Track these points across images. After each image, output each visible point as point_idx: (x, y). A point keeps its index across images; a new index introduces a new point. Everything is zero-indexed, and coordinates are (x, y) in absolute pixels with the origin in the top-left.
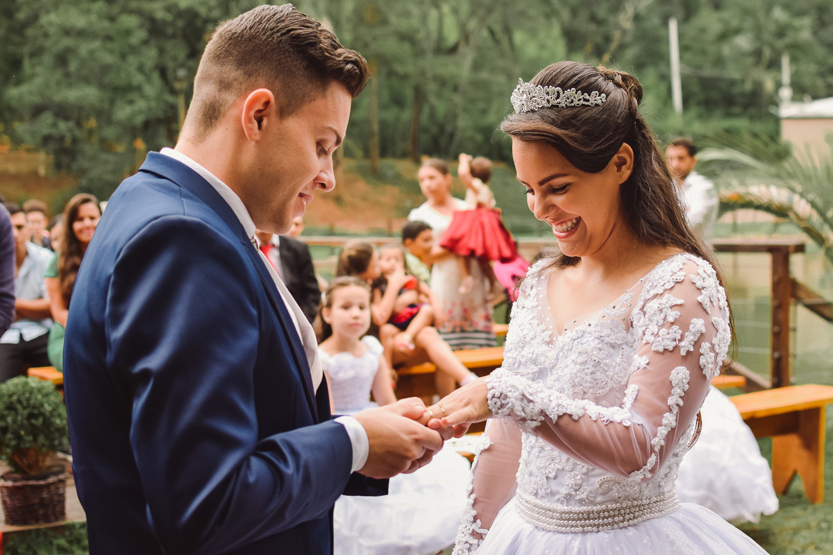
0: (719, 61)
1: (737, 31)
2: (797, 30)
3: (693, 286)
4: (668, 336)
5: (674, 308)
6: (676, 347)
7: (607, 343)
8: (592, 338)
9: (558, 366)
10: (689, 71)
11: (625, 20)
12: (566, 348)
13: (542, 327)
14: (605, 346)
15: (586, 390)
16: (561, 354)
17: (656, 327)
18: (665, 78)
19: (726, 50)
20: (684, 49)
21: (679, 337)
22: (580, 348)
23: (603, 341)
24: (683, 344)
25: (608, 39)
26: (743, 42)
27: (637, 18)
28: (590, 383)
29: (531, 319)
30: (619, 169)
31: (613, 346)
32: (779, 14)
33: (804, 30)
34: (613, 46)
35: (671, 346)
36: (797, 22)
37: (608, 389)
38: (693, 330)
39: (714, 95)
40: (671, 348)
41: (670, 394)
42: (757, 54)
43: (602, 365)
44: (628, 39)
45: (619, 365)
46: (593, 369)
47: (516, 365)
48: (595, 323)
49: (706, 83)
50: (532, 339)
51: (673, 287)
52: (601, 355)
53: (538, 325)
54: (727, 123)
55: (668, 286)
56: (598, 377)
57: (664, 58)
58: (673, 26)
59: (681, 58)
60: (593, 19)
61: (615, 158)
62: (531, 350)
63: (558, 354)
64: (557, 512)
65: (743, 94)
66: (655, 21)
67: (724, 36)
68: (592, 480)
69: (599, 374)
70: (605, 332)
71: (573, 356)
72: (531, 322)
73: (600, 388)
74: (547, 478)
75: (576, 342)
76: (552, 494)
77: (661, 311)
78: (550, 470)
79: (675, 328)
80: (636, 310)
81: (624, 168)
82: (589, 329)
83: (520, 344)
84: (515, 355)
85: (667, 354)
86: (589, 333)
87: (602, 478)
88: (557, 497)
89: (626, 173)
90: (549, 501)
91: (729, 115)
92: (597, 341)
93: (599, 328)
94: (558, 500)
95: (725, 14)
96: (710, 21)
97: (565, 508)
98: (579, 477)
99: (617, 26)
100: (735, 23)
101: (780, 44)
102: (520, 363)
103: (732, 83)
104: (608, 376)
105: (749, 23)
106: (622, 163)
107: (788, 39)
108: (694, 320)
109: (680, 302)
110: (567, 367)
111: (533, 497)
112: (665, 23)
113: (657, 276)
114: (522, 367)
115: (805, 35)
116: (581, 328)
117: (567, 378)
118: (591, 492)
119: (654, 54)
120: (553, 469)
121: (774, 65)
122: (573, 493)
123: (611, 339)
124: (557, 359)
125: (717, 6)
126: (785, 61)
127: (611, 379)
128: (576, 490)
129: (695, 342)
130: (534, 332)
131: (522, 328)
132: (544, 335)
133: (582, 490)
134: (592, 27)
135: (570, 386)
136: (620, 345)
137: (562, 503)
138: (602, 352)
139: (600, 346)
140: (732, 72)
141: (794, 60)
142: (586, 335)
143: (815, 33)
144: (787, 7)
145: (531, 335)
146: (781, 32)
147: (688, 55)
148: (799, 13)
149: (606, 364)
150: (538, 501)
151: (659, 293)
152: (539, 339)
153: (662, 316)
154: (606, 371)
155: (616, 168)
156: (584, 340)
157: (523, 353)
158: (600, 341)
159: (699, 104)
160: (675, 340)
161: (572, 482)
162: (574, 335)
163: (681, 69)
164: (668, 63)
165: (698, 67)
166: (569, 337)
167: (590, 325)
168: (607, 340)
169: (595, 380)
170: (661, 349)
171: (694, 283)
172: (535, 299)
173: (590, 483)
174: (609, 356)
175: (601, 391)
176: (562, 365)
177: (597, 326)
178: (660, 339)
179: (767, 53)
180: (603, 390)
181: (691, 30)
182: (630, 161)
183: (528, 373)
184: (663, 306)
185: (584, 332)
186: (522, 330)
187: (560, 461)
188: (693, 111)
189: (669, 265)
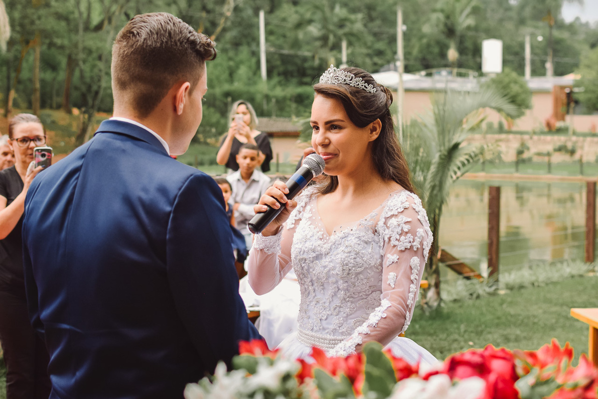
0: (296, 44)
1: (310, 22)
2: (352, 22)
3: (414, 210)
4: (406, 241)
5: (406, 224)
6: (412, 247)
7: (362, 241)
8: (354, 238)
9: (331, 254)
10: (272, 49)
11: (227, 10)
12: (337, 243)
13: (317, 229)
14: (362, 242)
15: (350, 268)
16: (334, 246)
17: (397, 235)
18: (255, 54)
19: (301, 35)
20: (269, 33)
21: (412, 240)
22: (347, 243)
23: (360, 239)
24: (415, 244)
25: (214, 24)
26: (314, 30)
27: (236, 9)
28: (353, 264)
29: (310, 225)
30: (372, 132)
31: (366, 243)
32: (340, 11)
33: (358, 23)
34: (219, 29)
35: (408, 245)
36: (353, 17)
37: (363, 268)
38: (419, 235)
39: (290, 68)
40: (409, 247)
41: (412, 273)
42: (324, 39)
43: (360, 254)
44: (229, 24)
45: (370, 254)
46: (355, 256)
47: (302, 253)
48: (356, 228)
49: (285, 59)
50: (311, 237)
51: (403, 211)
52: (360, 248)
53: (314, 228)
54: (300, 90)
55: (400, 210)
56: (358, 261)
57: (256, 40)
58: (262, 15)
59: (267, 40)
60: (204, 8)
61: (371, 125)
62: (311, 244)
63: (331, 246)
64: (326, 339)
65: (313, 68)
66: (249, 12)
67: (299, 25)
68: (349, 321)
69: (358, 259)
70: (362, 234)
71: (342, 248)
72: (310, 226)
73: (358, 267)
74: (321, 320)
75: (344, 240)
76: (324, 329)
77: (399, 225)
78: (323, 315)
79: (409, 235)
80: (381, 223)
81: (374, 133)
82: (352, 232)
83: (304, 240)
84: (301, 247)
85: (407, 251)
86: (352, 235)
87: (356, 320)
88: (326, 331)
89: (375, 136)
90: (321, 333)
91: (302, 84)
92: (357, 240)
93: (358, 232)
94: (328, 332)
95: (301, 9)
96: (288, 13)
97: (332, 337)
98: (342, 319)
99: (222, 14)
100: (308, 16)
101: (340, 32)
102: (304, 251)
103: (305, 59)
104: (363, 260)
105: (318, 16)
106: (374, 129)
107: (346, 30)
108: (418, 230)
109: (409, 220)
110: (338, 254)
111: (311, 332)
112: (257, 14)
113: (392, 204)
114: (305, 253)
115: (358, 26)
116: (346, 231)
117: (339, 261)
118: (348, 328)
119: (247, 36)
120: (325, 314)
121: (336, 47)
122: (338, 328)
123: (366, 238)
124: (330, 249)
125: (295, 3)
126: (344, 45)
127: (365, 262)
128: (339, 327)
129: (420, 242)
130: (312, 233)
131: (304, 230)
132: (319, 234)
133: (343, 326)
134: (204, 15)
135: (341, 265)
136: (370, 242)
137: (330, 334)
138: (360, 246)
139: (359, 242)
140: (305, 53)
141: (350, 44)
142: (349, 236)
143: (365, 25)
144: (345, 5)
145: (310, 234)
146: (341, 24)
147: (272, 38)
148: (354, 11)
149: (362, 253)
150: (314, 334)
151: (395, 214)
152: (316, 237)
153: (400, 228)
154: (362, 258)
155: (370, 132)
156: (349, 239)
157: (306, 245)
158: (358, 239)
159: (279, 74)
160: (410, 242)
161: (337, 321)
162: (341, 235)
163: (266, 48)
164: (258, 44)
165: (280, 47)
166: (339, 237)
167: (352, 230)
168: (363, 239)
169: (356, 262)
170: (403, 249)
171: (414, 209)
172: (310, 212)
173: (348, 322)
174: (364, 248)
175: (359, 269)
176: (335, 253)
177: (356, 230)
178: (401, 243)
179: (332, 38)
180: (361, 269)
181: (275, 19)
182: (379, 130)
183: (310, 258)
184: (400, 223)
185: (349, 234)
186: (304, 231)
187: (330, 310)
188: (276, 79)
189: (399, 198)
